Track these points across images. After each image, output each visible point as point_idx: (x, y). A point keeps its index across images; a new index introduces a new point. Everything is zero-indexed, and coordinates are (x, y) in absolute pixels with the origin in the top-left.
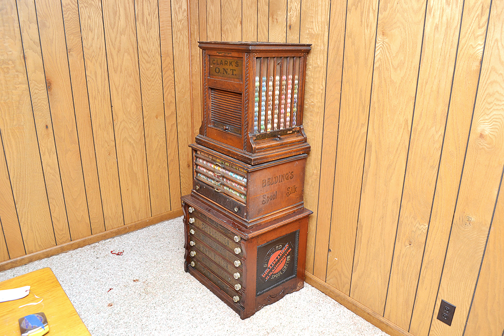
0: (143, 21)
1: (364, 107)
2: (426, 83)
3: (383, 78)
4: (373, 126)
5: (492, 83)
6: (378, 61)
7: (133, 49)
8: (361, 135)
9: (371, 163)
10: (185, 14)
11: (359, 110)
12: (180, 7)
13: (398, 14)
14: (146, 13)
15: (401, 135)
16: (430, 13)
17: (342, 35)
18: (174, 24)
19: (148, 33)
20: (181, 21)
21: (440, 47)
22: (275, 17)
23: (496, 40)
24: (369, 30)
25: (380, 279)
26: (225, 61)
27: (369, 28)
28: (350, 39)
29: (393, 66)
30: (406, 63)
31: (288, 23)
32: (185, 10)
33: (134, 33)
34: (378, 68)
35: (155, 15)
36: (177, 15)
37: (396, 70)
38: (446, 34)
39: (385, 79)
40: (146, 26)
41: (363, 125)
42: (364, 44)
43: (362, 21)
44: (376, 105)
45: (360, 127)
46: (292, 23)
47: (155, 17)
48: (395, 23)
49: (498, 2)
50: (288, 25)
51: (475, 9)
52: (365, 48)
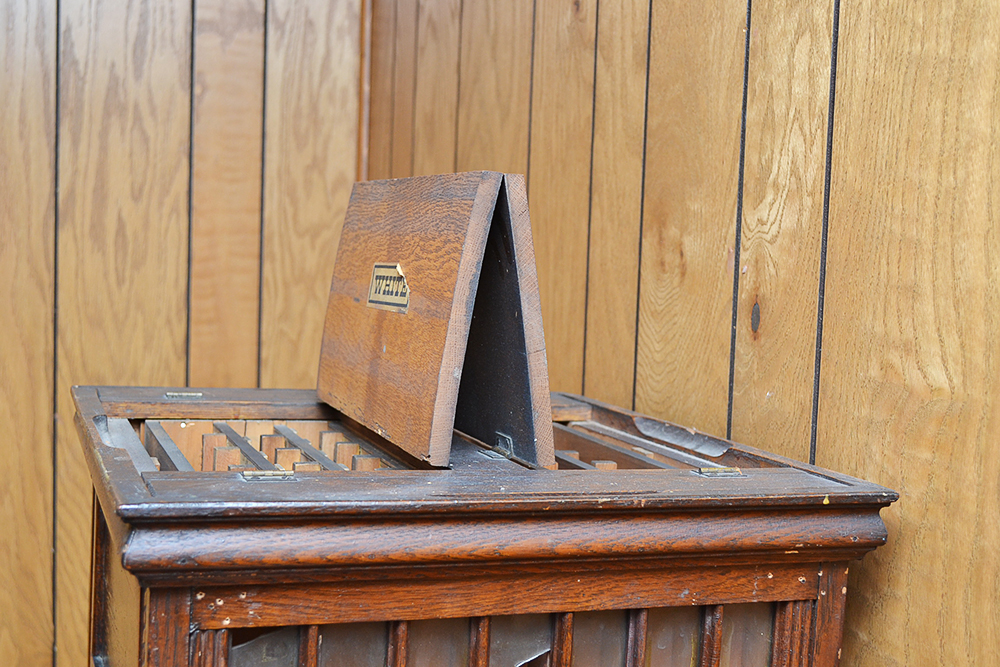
0: (97, 230)
7: (30, 359)
10: (343, 199)
12: (317, 165)
14: (119, 185)
18: (274, 246)
19: (120, 282)
20: (314, 233)
22: (672, 232)
31: (746, 284)
32: (340, 181)
33: (40, 284)
35: (169, 201)
36: (294, 202)
40: (111, 249)
46: (767, 288)
47: (166, 210)
50: (743, 296)
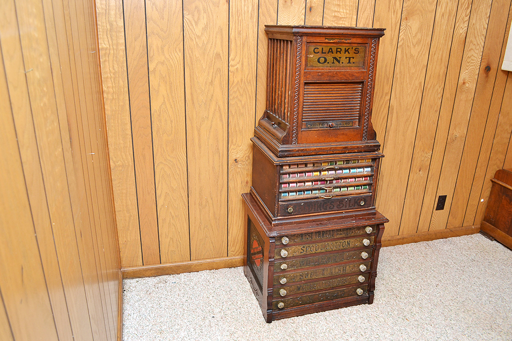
1: (388, 79)
2: (435, 54)
3: (405, 54)
4: (395, 93)
5: (470, 50)
6: (401, 41)
8: (385, 103)
9: (393, 122)
11: (384, 82)
13: (418, 4)
15: (416, 95)
16: (440, 5)
17: (371, 19)
21: (444, 28)
23: (474, 24)
24: (395, 15)
25: (397, 208)
26: (337, 49)
27: (395, 13)
28: (378, 23)
29: (413, 44)
30: (422, 40)
34: (401, 46)
37: (414, 46)
38: (448, 20)
39: (406, 54)
41: (387, 94)
42: (390, 27)
43: (389, 8)
44: (398, 76)
45: (384, 96)
46: (313, 5)
48: (416, 10)
49: (475, 1)
50: (307, 7)
51: (465, 4)
52: (392, 30)
